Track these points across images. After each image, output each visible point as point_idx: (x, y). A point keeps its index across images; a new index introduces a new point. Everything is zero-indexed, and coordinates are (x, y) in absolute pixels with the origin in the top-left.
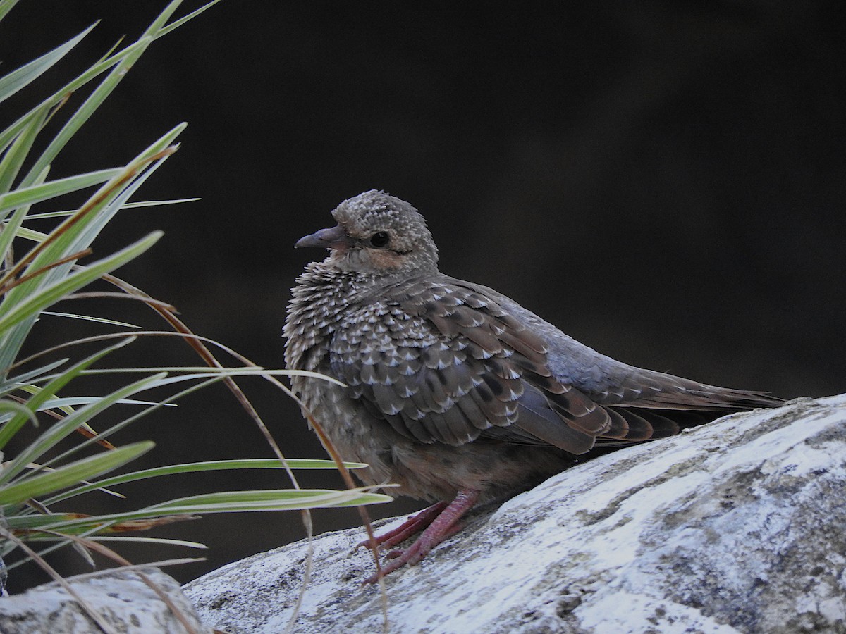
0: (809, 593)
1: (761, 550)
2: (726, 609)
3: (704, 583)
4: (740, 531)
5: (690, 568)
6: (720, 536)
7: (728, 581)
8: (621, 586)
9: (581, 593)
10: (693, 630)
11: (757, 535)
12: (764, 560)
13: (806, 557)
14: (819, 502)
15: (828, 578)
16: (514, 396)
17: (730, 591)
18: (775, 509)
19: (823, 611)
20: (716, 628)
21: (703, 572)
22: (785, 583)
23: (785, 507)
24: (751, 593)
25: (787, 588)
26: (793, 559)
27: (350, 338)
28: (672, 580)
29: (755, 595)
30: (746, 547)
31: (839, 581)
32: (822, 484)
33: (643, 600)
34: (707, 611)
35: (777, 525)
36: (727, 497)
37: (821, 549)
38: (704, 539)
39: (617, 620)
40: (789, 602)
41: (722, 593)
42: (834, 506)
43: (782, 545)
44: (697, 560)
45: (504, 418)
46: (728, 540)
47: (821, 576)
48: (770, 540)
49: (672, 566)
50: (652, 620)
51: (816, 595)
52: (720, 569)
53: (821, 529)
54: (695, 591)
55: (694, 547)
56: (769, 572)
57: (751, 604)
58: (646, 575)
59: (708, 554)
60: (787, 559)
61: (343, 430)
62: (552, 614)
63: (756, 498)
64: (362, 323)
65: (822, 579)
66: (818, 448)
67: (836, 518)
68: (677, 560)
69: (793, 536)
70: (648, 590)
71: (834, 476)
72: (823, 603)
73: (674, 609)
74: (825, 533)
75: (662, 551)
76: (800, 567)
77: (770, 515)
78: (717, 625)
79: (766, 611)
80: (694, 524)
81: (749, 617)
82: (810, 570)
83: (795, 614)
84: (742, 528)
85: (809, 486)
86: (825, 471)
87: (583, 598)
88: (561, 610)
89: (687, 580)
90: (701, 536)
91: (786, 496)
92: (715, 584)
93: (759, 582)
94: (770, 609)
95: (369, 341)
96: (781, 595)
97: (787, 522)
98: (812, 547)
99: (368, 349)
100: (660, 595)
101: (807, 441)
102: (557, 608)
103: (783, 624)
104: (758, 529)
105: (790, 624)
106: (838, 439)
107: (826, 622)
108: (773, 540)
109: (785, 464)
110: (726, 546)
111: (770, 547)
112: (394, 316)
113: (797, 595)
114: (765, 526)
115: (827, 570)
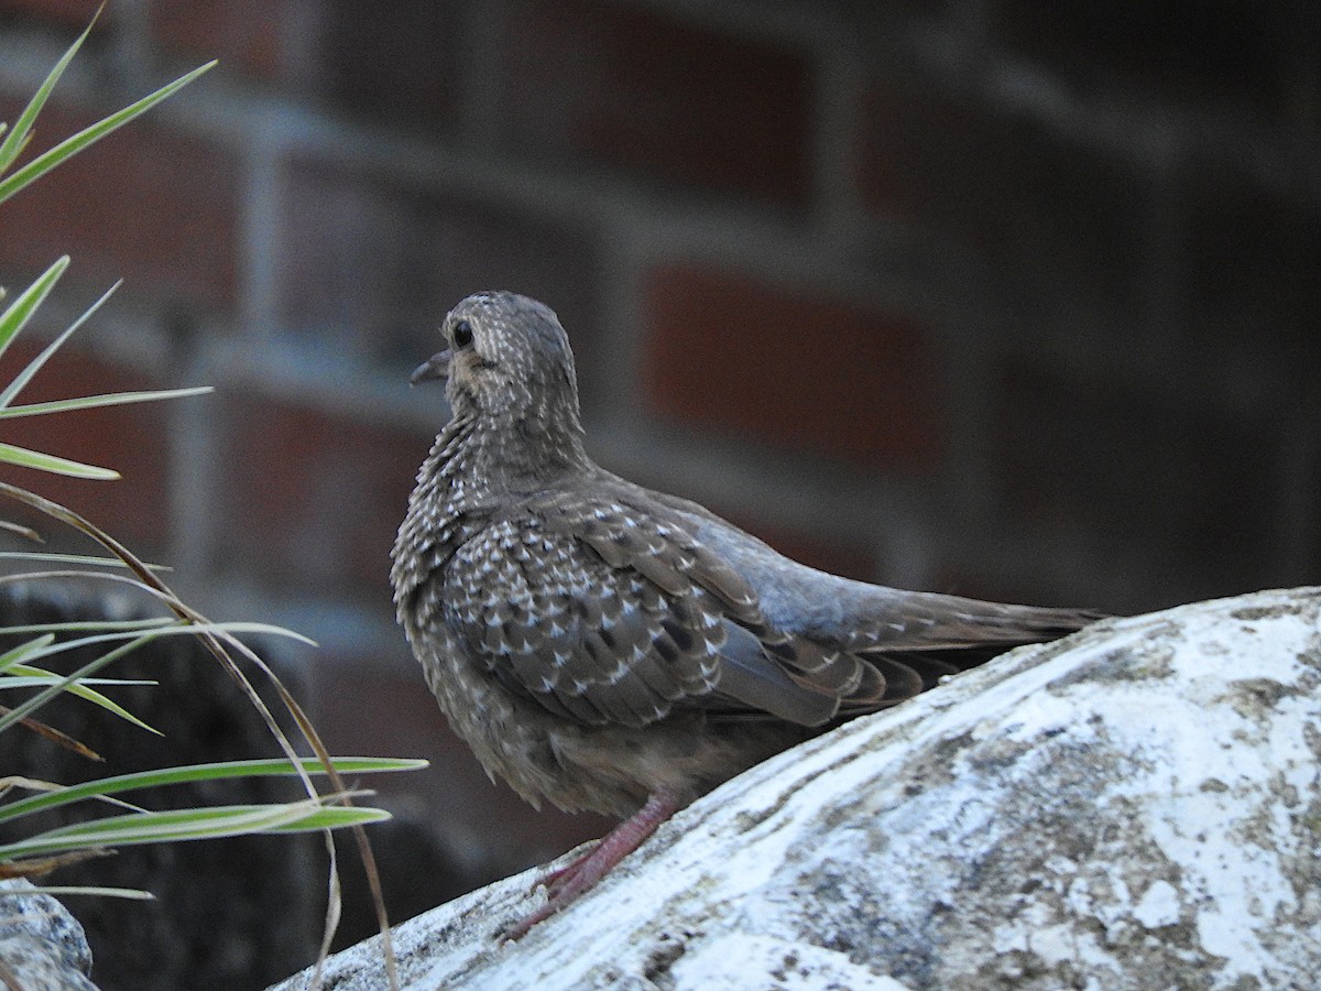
0: (1016, 921)
1: (948, 858)
2: (887, 951)
3: (858, 913)
4: (919, 830)
5: (838, 891)
6: (888, 839)
7: (894, 908)
8: (737, 924)
9: (683, 938)
10: (836, 986)
11: (942, 835)
12: (949, 872)
13: (1015, 865)
14: (1042, 779)
15: (1048, 896)
16: (711, 648)
17: (896, 924)
18: (974, 793)
19: (1036, 947)
20: (870, 982)
21: (858, 896)
22: (979, 908)
23: (990, 788)
24: (927, 924)
25: (981, 914)
26: (995, 870)
27: (466, 583)
28: (812, 911)
29: (932, 928)
30: (926, 855)
31: (1065, 900)
32: (1051, 750)
33: (767, 943)
34: (859, 957)
35: (975, 817)
36: (917, 778)
37: (1038, 852)
38: (865, 846)
39: (726, 977)
40: (984, 935)
41: (884, 927)
42: (1064, 784)
43: (979, 849)
44: (850, 879)
45: (702, 683)
46: (900, 845)
47: (1037, 892)
48: (962, 843)
49: (813, 889)
50: (778, 975)
51: (1026, 923)
52: (883, 891)
53: (1041, 821)
54: (845, 926)
55: (848, 859)
56: (956, 890)
57: (925, 942)
58: (775, 906)
59: (868, 868)
60: (984, 869)
61: (474, 716)
62: (635, 972)
63: (953, 777)
64: (480, 561)
65: (1039, 899)
66: (1061, 695)
67: (1066, 802)
68: (822, 881)
69: (996, 833)
70: (776, 928)
71: (1073, 737)
72: (1037, 935)
73: (811, 955)
74: (1047, 825)
75: (805, 867)
76: (1003, 881)
77: (966, 803)
78: (871, 977)
79: (948, 952)
80: (858, 823)
81: (920, 961)
82: (1019, 885)
83: (991, 955)
84: (922, 825)
85: (1031, 754)
86: (1062, 730)
87: (688, 945)
88: (652, 965)
89: (834, 909)
90: (862, 841)
91: (994, 773)
92: (875, 913)
93: (940, 907)
94: (953, 949)
95: (493, 587)
96: (971, 926)
97: (990, 811)
98: (1024, 849)
99: (493, 600)
100: (791, 934)
101: (1049, 686)
102: (646, 963)
103: (972, 970)
104: (946, 825)
105: (985, 970)
106: (1093, 679)
107: (1042, 964)
108: (967, 842)
109: (1006, 723)
110: (896, 855)
111: (959, 852)
112: (528, 546)
113: (996, 924)
114: (957, 821)
115: (1047, 883)
